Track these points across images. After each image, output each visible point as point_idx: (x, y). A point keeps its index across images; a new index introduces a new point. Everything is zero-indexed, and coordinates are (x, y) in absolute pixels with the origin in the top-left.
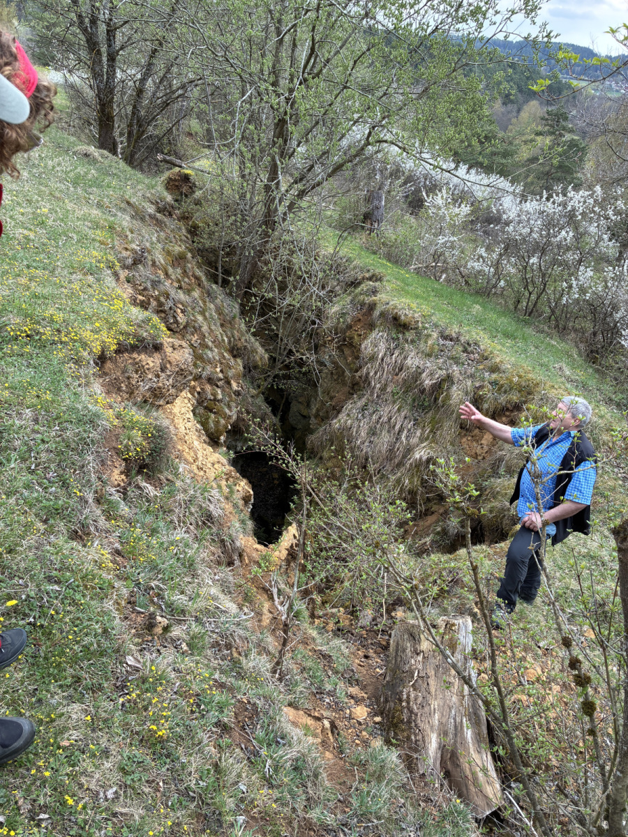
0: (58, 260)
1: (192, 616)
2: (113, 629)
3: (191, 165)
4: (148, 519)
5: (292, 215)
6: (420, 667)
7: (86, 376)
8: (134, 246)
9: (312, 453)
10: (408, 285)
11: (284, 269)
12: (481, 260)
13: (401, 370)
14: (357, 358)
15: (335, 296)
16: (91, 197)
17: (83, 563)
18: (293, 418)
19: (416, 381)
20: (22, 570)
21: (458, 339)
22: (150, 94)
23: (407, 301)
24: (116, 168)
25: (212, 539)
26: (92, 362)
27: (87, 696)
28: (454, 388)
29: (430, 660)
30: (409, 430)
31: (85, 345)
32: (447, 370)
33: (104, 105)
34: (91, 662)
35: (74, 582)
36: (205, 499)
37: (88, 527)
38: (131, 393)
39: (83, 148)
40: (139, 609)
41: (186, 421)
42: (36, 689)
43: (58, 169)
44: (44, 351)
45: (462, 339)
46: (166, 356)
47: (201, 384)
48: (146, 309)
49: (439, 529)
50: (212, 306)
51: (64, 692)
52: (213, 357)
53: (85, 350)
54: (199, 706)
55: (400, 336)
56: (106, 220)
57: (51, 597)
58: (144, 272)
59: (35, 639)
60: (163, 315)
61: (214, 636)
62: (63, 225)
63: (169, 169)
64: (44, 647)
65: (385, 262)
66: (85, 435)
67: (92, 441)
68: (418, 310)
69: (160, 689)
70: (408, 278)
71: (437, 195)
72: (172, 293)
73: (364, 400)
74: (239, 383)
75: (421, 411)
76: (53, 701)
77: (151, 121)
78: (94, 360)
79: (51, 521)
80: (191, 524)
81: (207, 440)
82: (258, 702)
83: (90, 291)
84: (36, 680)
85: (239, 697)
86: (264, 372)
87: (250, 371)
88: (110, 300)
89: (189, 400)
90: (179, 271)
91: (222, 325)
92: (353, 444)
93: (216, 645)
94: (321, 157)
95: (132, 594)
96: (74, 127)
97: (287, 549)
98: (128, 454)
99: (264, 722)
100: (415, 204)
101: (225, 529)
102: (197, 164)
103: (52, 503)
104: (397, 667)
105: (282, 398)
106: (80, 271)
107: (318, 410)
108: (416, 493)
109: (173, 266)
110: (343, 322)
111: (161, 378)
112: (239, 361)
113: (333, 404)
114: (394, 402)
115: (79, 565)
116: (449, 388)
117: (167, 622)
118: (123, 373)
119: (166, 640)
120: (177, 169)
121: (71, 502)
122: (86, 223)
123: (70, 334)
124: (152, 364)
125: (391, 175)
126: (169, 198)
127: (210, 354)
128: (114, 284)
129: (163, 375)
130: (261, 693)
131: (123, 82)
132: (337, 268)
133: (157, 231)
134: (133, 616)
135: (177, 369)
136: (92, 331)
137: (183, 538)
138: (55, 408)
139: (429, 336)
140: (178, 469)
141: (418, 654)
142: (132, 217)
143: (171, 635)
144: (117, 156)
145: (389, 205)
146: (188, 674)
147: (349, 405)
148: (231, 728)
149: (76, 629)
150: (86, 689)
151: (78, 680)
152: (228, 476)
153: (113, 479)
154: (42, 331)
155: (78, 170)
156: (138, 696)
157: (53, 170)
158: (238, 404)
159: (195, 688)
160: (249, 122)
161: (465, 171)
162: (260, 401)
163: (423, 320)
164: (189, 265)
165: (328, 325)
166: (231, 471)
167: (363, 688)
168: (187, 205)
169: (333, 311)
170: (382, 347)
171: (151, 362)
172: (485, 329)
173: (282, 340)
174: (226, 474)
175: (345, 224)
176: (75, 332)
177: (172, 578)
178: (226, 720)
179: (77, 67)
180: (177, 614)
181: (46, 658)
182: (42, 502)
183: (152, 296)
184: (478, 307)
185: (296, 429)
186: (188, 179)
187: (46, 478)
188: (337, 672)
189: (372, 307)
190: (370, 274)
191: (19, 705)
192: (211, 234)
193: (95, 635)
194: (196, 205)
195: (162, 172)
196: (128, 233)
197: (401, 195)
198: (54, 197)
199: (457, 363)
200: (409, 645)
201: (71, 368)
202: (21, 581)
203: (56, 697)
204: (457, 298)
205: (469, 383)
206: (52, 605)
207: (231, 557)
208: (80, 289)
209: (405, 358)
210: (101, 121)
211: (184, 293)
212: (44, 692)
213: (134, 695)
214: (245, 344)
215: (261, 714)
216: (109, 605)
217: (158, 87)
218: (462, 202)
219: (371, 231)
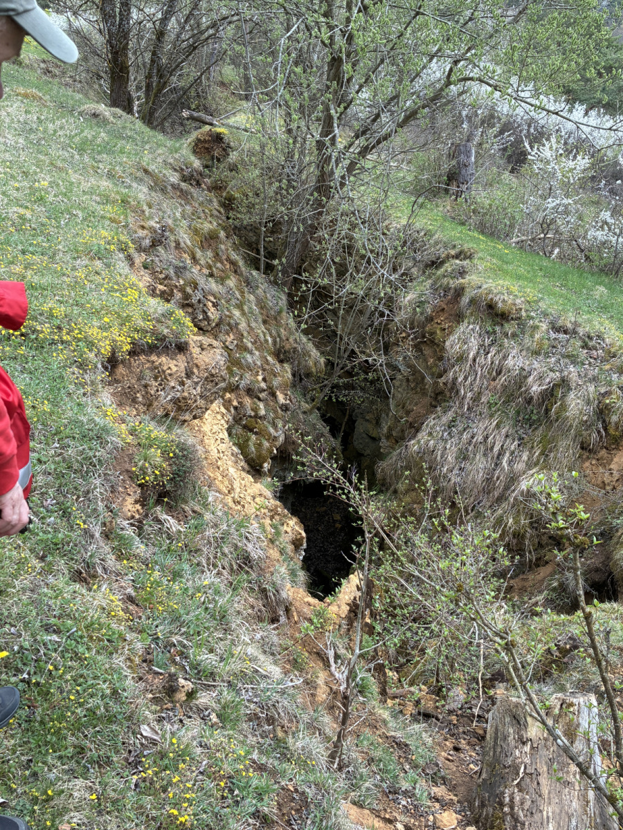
0: (60, 243)
1: (223, 681)
2: (124, 690)
3: (225, 121)
4: (169, 561)
5: (352, 178)
6: (527, 760)
7: (93, 383)
8: (152, 223)
9: (383, 485)
10: (507, 263)
11: (344, 248)
12: (606, 227)
13: (499, 373)
14: (441, 359)
15: (411, 281)
16: (101, 165)
17: (87, 610)
18: (358, 442)
19: (520, 387)
20: (14, 616)
21: (574, 332)
22: (173, 36)
23: (506, 283)
24: (131, 129)
25: (251, 588)
26: (100, 366)
27: (92, 771)
28: (572, 395)
29: (540, 752)
30: (512, 453)
31: (91, 345)
32: (561, 371)
33: (116, 53)
34: (97, 729)
35: (77, 631)
36: (241, 536)
37: (94, 567)
38: (150, 405)
39: (91, 106)
40: (156, 669)
41: (219, 442)
42: (31, 761)
43: (60, 133)
44: (41, 353)
45: (581, 331)
46: (192, 358)
47: (238, 396)
48: (168, 301)
49: (555, 584)
50: (252, 297)
51: (64, 765)
52: (254, 362)
53: (91, 350)
54: (231, 791)
55: (497, 328)
56: (118, 193)
57: (49, 649)
58: (165, 255)
59: (29, 700)
60: (190, 310)
61: (252, 706)
62: (65, 200)
63: (197, 128)
64: (40, 710)
65: (476, 235)
66: (91, 454)
67: (100, 461)
68: (520, 294)
69: (181, 766)
70: (507, 254)
71: (544, 145)
72: (202, 282)
73: (450, 415)
74: (286, 395)
75: (528, 426)
76: (52, 776)
77: (174, 70)
78: (102, 363)
79: (49, 558)
80: (224, 568)
81: (246, 467)
82: (307, 790)
83: (98, 279)
84: (30, 749)
85: (283, 783)
86: (318, 380)
87: (301, 379)
88: (122, 289)
89: (223, 415)
90: (210, 254)
91: (265, 322)
92: (437, 472)
93: (253, 717)
94: (389, 103)
95: (148, 651)
96: (80, 82)
97: (348, 604)
98: (144, 478)
99: (316, 816)
100: (516, 159)
101: (267, 575)
102: (231, 121)
103: (50, 536)
104: (496, 760)
105: (345, 415)
106: (86, 255)
107: (390, 429)
108: (523, 537)
109: (202, 248)
110: (422, 314)
111: (186, 386)
112: (286, 366)
113: (410, 420)
114: (492, 416)
115: (83, 612)
116: (564, 396)
117: (191, 686)
118: (139, 380)
119: (191, 709)
120: (207, 128)
121: (73, 535)
122: (94, 197)
123: (73, 331)
124: (174, 369)
125: (483, 122)
126: (197, 164)
127: (249, 358)
128: (127, 270)
129: (188, 382)
130: (312, 779)
131: (140, 23)
132: (412, 244)
133: (180, 204)
134: (150, 677)
135: (206, 374)
136: (100, 328)
137: (213, 583)
138: (54, 421)
139: (535, 328)
140: (207, 499)
141: (524, 743)
142: (151, 188)
143: (197, 702)
144: (133, 114)
145: (481, 162)
146: (218, 751)
147: (431, 421)
148: (273, 822)
149: (79, 688)
150: (92, 762)
151: (81, 750)
152: (273, 513)
153: (126, 509)
154: (39, 328)
155: (84, 134)
156: (156, 774)
157: (54, 135)
158: (286, 422)
159: (227, 768)
160: (296, 64)
161: (583, 112)
162: (315, 418)
163: (528, 308)
164: (223, 247)
165: (401, 317)
166: (276, 507)
167: (452, 789)
168: (220, 172)
169: (408, 298)
170: (474, 343)
171: (174, 365)
172: (612, 317)
173: (341, 339)
174: (270, 511)
175: (423, 187)
176: (79, 329)
177: (199, 632)
178: (266, 810)
179: (84, 7)
180: (205, 677)
181: (42, 723)
182: (38, 535)
183: (176, 286)
184: (602, 289)
185: (363, 455)
186: (221, 139)
187: (43, 506)
188: (416, 767)
189: (460, 292)
190: (457, 250)
191: (9, 779)
192: (251, 206)
193: (102, 696)
194: (231, 171)
195: (189, 132)
196: (145, 208)
197: (496, 147)
198: (56, 167)
199: (574, 363)
200: (511, 731)
201: (74, 373)
202: (13, 630)
203: (55, 771)
204: (574, 278)
205: (592, 388)
206: (50, 659)
207: (275, 612)
208: (86, 277)
209: (505, 357)
210: (113, 73)
211: (217, 282)
212: (40, 764)
213: (150, 772)
214: (295, 345)
215: (312, 806)
216: (119, 661)
217: (184, 27)
218: (578, 153)
219: (458, 194)
